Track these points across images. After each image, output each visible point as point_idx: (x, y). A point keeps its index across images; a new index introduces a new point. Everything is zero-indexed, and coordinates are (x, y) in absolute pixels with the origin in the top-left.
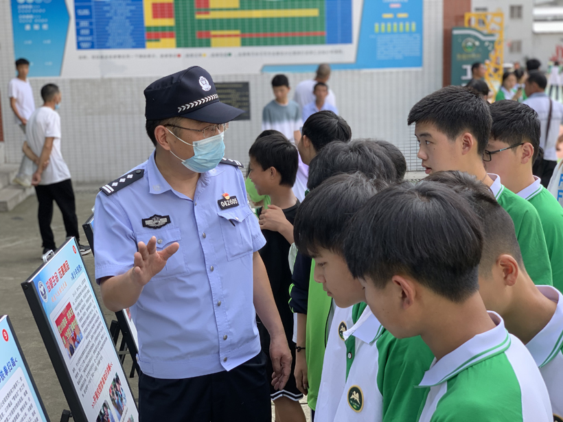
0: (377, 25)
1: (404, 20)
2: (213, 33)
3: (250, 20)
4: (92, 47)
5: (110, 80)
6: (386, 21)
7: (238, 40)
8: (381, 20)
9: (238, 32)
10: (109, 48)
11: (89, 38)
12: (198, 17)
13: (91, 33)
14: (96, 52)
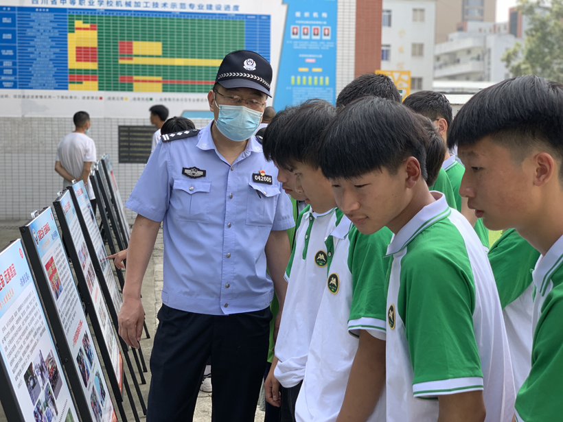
0: (293, 78)
1: (318, 74)
2: (135, 78)
3: (172, 67)
4: (14, 87)
5: (31, 119)
6: (302, 74)
7: (160, 85)
8: (297, 73)
9: (160, 78)
10: (31, 88)
11: (12, 78)
12: (121, 62)
13: (14, 73)
14: (18, 92)
